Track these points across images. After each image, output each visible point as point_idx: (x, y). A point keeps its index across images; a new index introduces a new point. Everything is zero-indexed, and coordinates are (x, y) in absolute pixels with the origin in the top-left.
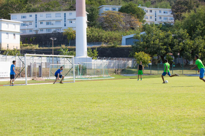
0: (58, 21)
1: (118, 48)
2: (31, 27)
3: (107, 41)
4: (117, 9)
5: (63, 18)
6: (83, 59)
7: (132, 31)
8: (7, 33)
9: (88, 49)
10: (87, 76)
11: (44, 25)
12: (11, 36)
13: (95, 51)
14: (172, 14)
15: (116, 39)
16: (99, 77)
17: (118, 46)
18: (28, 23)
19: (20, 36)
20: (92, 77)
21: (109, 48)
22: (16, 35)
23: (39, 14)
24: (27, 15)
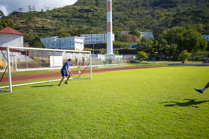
0: (101, 38)
1: (129, 50)
2: (89, 41)
3: (123, 46)
4: (128, 33)
5: (103, 36)
6: (111, 55)
7: (134, 42)
8: (78, 43)
9: (113, 50)
10: (112, 65)
11: (95, 40)
12: (79, 44)
13: (117, 51)
14: (153, 35)
15: (127, 46)
16: (119, 65)
17: (129, 49)
18: (88, 39)
19: (84, 45)
20: (115, 65)
21: (125, 49)
22: (82, 44)
23: (93, 35)
24: (88, 35)
